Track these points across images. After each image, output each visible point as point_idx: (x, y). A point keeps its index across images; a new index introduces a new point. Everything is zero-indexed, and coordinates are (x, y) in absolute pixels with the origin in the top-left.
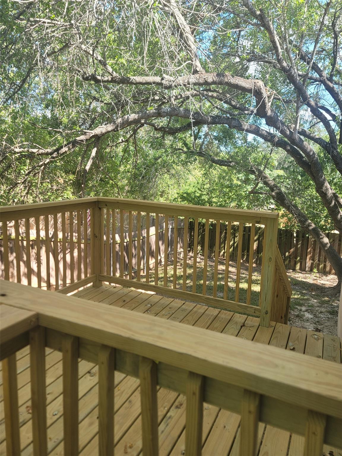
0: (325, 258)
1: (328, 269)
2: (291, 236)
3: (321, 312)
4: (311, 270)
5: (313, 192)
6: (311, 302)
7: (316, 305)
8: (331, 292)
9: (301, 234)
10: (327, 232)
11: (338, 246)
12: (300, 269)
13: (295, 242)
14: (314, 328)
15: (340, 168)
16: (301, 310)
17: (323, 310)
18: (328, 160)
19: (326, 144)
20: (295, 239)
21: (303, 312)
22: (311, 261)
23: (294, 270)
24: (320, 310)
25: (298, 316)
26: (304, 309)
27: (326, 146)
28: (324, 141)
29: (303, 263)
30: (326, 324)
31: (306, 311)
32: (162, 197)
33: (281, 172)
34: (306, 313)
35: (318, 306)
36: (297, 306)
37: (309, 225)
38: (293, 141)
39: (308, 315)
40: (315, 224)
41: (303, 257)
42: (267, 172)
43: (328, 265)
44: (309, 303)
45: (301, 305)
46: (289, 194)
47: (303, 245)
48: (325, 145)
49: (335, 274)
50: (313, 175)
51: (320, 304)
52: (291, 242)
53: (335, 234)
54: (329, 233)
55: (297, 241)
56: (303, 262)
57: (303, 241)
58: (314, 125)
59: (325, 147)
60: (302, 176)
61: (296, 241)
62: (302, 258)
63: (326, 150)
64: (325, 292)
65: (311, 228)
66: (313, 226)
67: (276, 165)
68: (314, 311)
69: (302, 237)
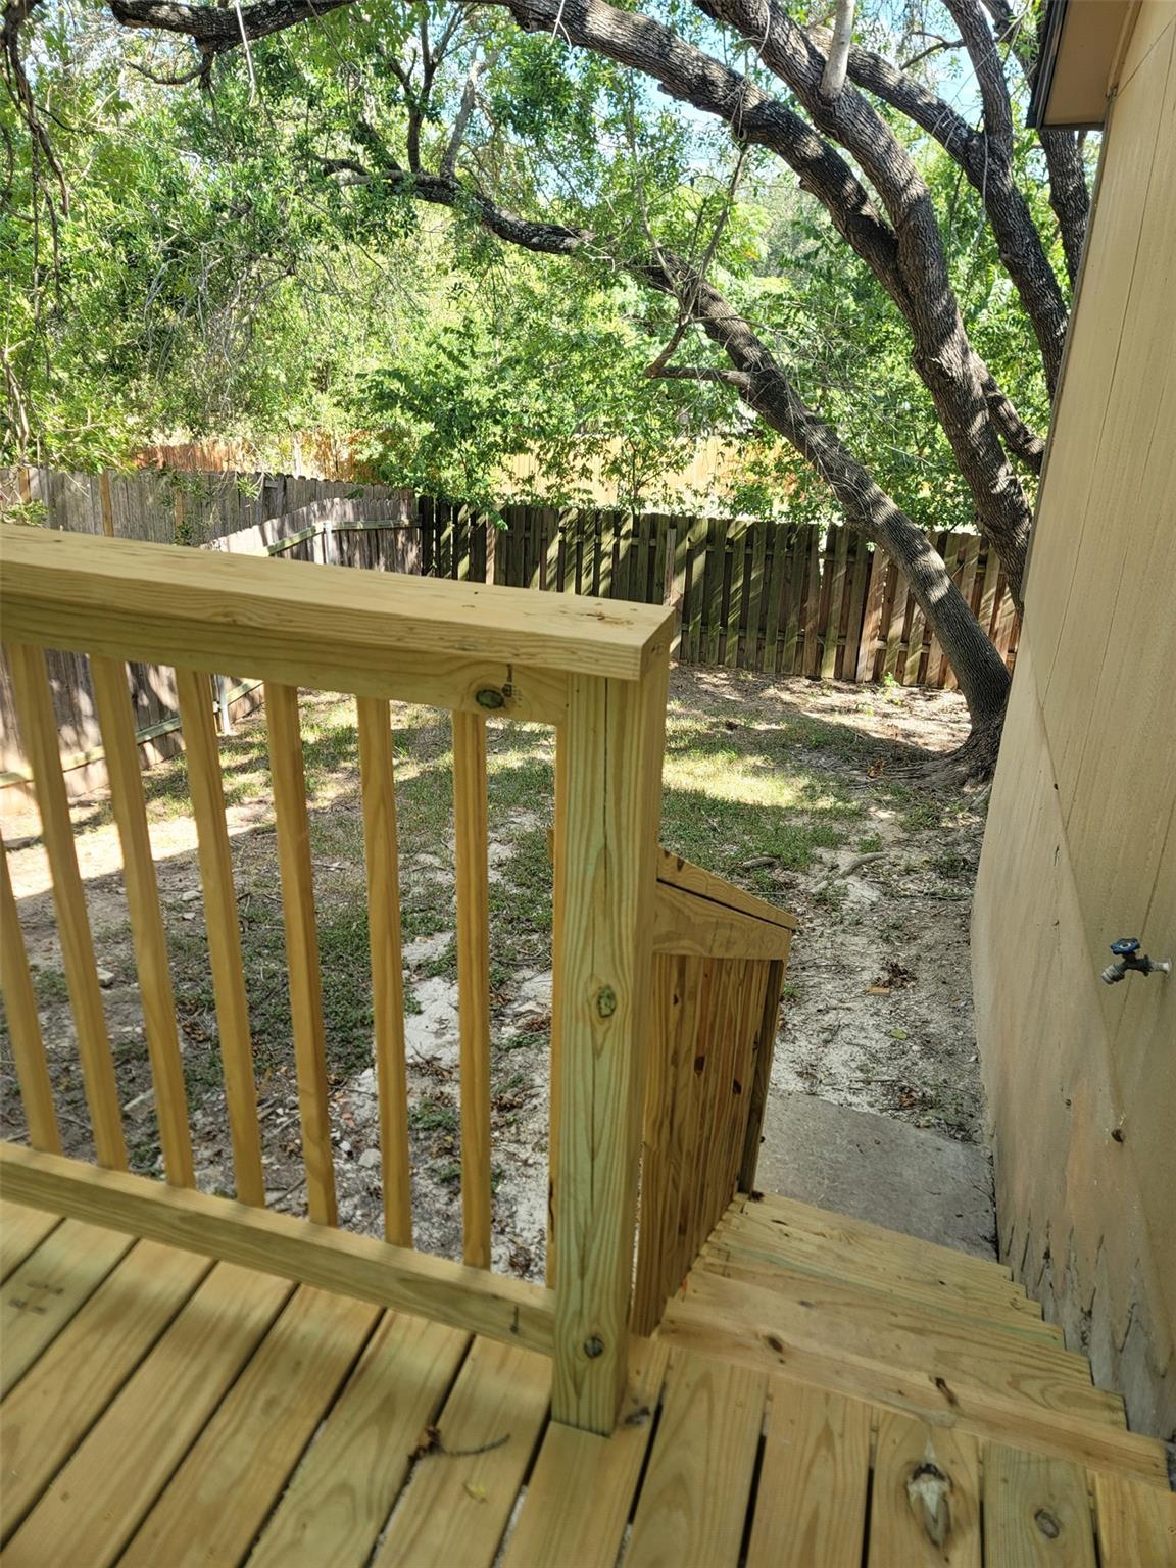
0: (927, 632)
1: (933, 671)
2: (809, 549)
3: (909, 871)
4: (877, 679)
5: (896, 367)
6: (873, 826)
7: (890, 838)
8: (943, 775)
9: (844, 539)
10: (939, 528)
11: (976, 581)
12: (838, 676)
13: (822, 570)
14: (883, 969)
15: (1017, 256)
16: (834, 867)
17: (915, 857)
18: (963, 226)
19: (965, 135)
20: (821, 561)
21: (843, 877)
22: (877, 644)
23: (815, 677)
24: (903, 862)
25: (821, 900)
26: (845, 858)
27: (966, 143)
28: (960, 123)
29: (847, 653)
30: (927, 934)
31: (854, 869)
32: (322, 390)
33: (776, 285)
34: (851, 879)
35: (899, 843)
36: (819, 851)
37: (877, 503)
38: (825, 111)
39: (861, 892)
40: (898, 499)
41: (850, 629)
42: (719, 278)
43: (936, 653)
44: (865, 832)
45: (835, 842)
46: (806, 374)
47: (851, 582)
48: (961, 139)
49: (958, 689)
50: (905, 291)
51: (905, 830)
52: (807, 572)
53: (966, 536)
54: (946, 534)
55: (830, 567)
56: (847, 648)
57: (850, 565)
58: (916, 60)
59: (960, 150)
60: (858, 298)
61: (825, 565)
62: (843, 633)
63: (966, 165)
64: (924, 776)
65: (880, 518)
66: (891, 506)
67: (764, 255)
68: (881, 866)
69: (849, 552)
